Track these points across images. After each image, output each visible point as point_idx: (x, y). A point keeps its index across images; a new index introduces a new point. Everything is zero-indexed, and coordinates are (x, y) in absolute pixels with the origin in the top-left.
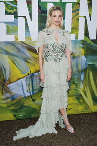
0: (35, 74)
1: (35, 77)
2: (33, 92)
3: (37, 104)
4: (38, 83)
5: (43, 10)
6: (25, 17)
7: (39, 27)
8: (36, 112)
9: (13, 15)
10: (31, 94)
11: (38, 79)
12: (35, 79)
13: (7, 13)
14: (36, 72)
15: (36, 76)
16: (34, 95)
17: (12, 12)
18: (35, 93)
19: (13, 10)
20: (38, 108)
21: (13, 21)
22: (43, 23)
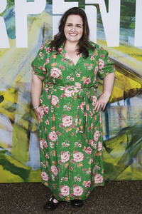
0: (112, 105)
1: (111, 110)
2: (107, 136)
3: (113, 157)
4: (117, 120)
6: (97, 6)
7: (121, 23)
8: (112, 170)
9: (77, 3)
10: (105, 139)
11: (116, 113)
12: (112, 114)
14: (113, 101)
15: (114, 108)
16: (109, 140)
18: (110, 137)
20: (115, 164)
22: (129, 15)
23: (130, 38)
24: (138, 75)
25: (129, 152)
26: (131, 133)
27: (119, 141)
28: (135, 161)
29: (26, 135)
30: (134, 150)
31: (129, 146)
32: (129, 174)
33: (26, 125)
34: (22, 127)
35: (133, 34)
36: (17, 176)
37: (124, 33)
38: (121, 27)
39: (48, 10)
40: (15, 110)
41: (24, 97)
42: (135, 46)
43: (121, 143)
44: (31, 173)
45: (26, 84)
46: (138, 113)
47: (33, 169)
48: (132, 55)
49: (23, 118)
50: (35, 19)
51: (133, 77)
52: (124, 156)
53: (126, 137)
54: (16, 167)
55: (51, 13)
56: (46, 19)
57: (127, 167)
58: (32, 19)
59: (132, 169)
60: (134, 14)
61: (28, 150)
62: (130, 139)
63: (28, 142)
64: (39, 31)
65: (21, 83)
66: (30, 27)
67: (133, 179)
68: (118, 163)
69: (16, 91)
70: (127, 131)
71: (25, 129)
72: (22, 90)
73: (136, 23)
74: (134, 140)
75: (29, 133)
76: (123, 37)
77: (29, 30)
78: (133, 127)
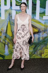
5: (34, 4)
7: (32, 13)
9: (19, 6)
13: (16, 5)
17: (19, 5)
19: (19, 4)
21: (19, 9)
22: (34, 10)
23: (34, 17)
24: (37, 28)
25: (34, 50)
26: (35, 44)
27: (31, 47)
28: (36, 53)
29: (4, 45)
30: (35, 50)
31: (34, 48)
32: (34, 57)
33: (4, 42)
34: (3, 43)
35: (35, 16)
36: (1, 57)
37: (33, 15)
38: (32, 14)
39: (11, 8)
40: (1, 38)
41: (4, 34)
42: (36, 19)
43: (32, 47)
44: (6, 56)
45: (4, 30)
46: (37, 39)
47: (6, 55)
48: (35, 22)
49: (3, 40)
50: (7, 11)
51: (35, 28)
52: (33, 51)
53: (33, 46)
54: (1, 55)
55: (12, 9)
56: (10, 11)
57: (33, 54)
58: (6, 11)
59: (35, 55)
60: (36, 10)
61: (4, 50)
62: (34, 46)
63: (5, 47)
64: (8, 15)
65: (3, 30)
66: (5, 13)
67: (35, 58)
68: (31, 53)
69: (1, 32)
70: (34, 44)
71: (4, 43)
72: (3, 32)
73: (36, 12)
74: (36, 46)
75: (5, 45)
76: (33, 17)
77: (5, 14)
78: (35, 43)
